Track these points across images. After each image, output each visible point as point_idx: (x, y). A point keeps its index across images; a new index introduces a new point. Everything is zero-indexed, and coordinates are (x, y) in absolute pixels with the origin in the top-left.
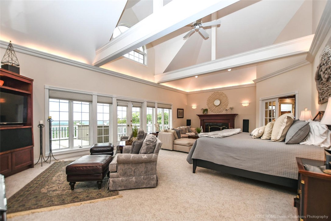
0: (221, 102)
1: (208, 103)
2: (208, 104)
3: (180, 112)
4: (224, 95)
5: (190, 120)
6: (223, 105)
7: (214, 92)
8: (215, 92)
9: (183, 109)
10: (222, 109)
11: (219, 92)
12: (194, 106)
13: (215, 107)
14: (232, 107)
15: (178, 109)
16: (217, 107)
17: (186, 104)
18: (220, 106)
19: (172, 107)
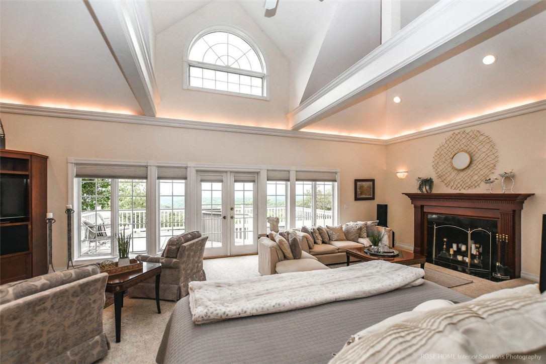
0: (475, 158)
1: (436, 162)
2: (435, 167)
3: (361, 187)
4: (481, 138)
5: (386, 206)
6: (480, 166)
7: (452, 132)
8: (457, 132)
9: (373, 181)
10: (476, 177)
11: (468, 130)
12: (402, 173)
13: (456, 172)
14: (508, 171)
15: (356, 181)
16: (462, 174)
17: (385, 168)
18: (469, 171)
19: (338, 177)
